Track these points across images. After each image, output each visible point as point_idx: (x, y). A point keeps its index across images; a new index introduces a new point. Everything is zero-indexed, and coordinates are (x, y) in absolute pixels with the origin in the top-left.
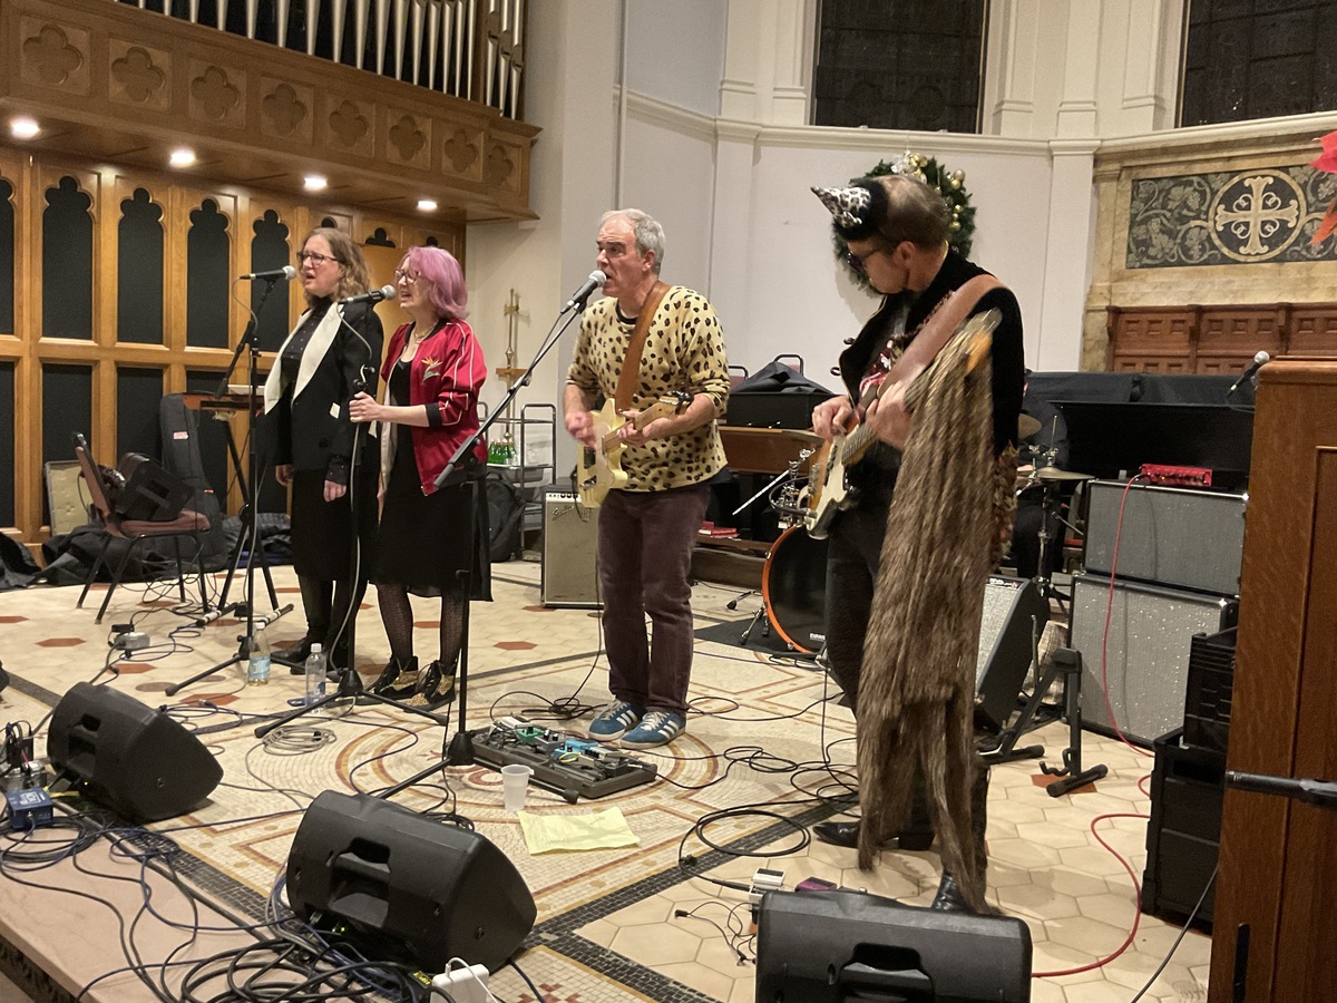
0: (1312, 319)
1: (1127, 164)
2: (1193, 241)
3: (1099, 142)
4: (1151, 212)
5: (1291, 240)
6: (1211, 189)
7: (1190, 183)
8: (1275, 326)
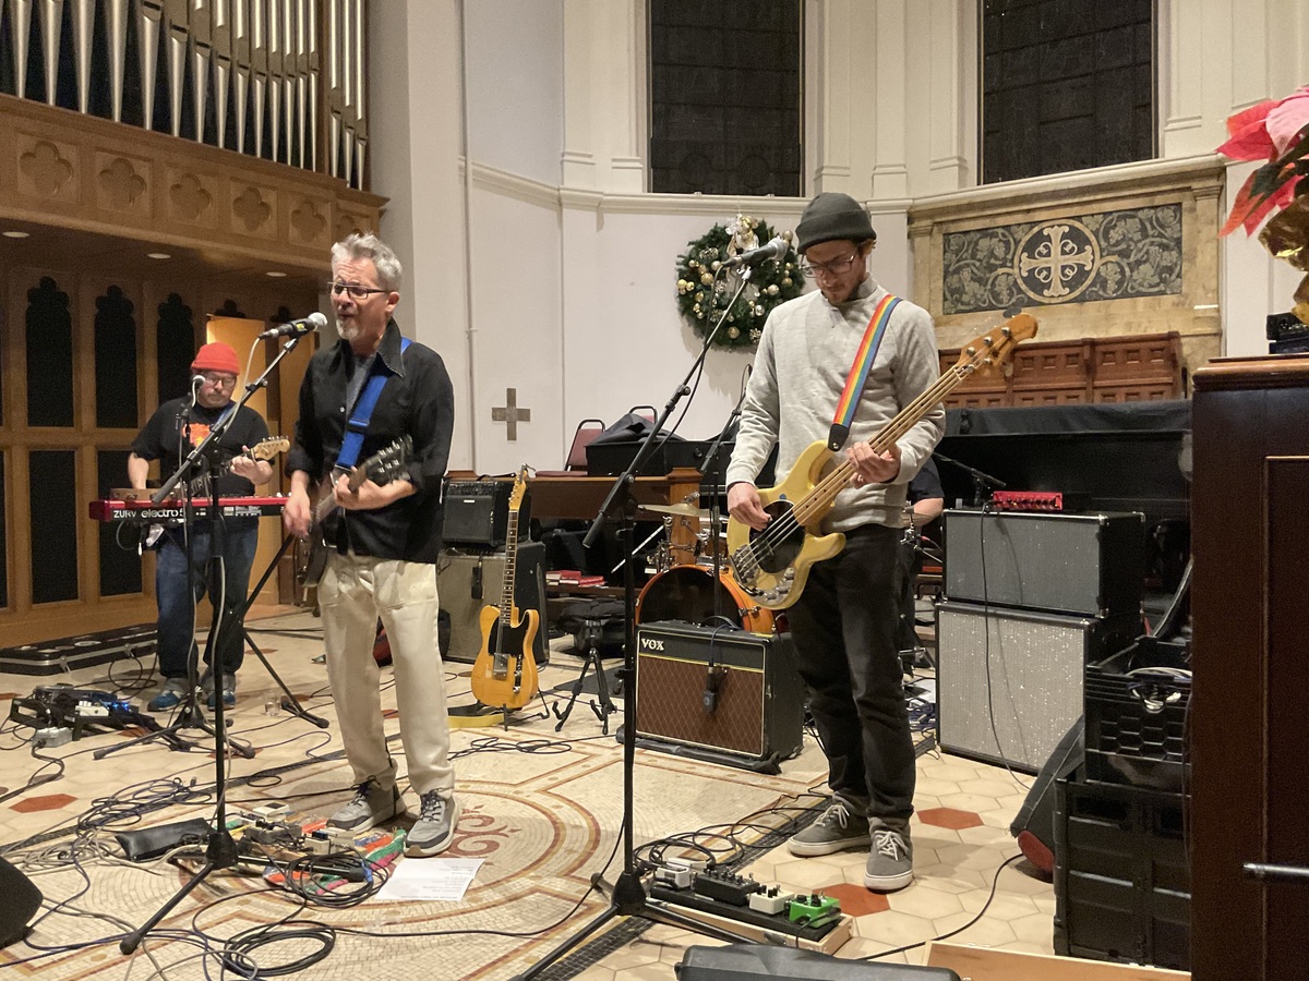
0: (1113, 353)
1: (938, 220)
2: (1002, 287)
3: (911, 201)
4: (962, 263)
5: (1088, 282)
6: (1015, 240)
7: (994, 235)
8: (1080, 358)
